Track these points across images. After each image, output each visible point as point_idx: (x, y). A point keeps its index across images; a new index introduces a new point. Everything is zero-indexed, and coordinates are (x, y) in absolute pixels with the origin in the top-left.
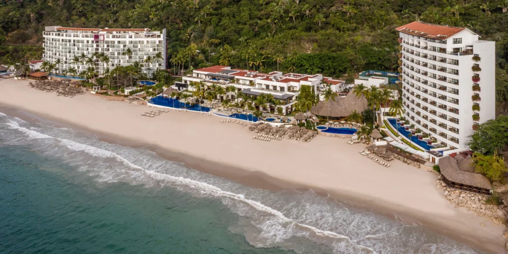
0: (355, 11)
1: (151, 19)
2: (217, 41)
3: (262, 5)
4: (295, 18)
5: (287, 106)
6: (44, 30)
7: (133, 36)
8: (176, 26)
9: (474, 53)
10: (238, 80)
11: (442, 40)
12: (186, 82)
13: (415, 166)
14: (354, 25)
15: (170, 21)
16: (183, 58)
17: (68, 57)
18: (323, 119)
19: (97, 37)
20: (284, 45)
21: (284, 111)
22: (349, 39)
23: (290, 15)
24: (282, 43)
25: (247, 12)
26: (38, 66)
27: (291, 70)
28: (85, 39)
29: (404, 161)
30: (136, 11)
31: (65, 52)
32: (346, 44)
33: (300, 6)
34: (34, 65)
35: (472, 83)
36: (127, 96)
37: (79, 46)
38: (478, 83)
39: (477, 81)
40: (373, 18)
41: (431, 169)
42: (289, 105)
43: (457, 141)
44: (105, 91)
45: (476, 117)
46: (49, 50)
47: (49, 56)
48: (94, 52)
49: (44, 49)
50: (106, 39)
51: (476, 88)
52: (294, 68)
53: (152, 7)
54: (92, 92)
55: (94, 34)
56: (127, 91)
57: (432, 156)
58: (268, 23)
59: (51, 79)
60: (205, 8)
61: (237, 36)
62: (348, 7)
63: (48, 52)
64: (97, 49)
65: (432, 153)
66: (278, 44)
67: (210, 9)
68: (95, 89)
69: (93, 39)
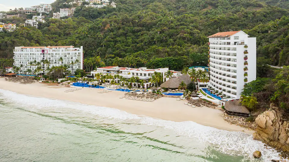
0: (190, 37)
1: (76, 45)
2: (113, 55)
3: (139, 35)
4: (157, 42)
5: (147, 83)
6: (14, 49)
7: (64, 50)
8: (91, 48)
9: (245, 44)
10: (121, 72)
11: (228, 37)
12: (93, 74)
13: (212, 108)
14: (190, 44)
15: (87, 45)
16: (92, 62)
17: (27, 63)
18: (167, 90)
19: (43, 51)
20: (149, 55)
21: (146, 86)
22: (185, 50)
23: (154, 40)
24: (148, 53)
25: (131, 39)
26: (10, 70)
27: (152, 67)
28: (37, 53)
29: (207, 106)
30: (67, 40)
31: (26, 61)
32: (184, 54)
33: (160, 35)
34: (8, 69)
35: (244, 61)
36: (59, 83)
37: (33, 57)
38: (247, 60)
39: (246, 60)
40: (200, 40)
41: (221, 108)
42: (149, 83)
43: (235, 94)
44: (47, 81)
45: (246, 80)
46: (17, 61)
47: (17, 64)
48: (42, 60)
49: (14, 60)
50: (49, 52)
51: (246, 63)
52: (154, 67)
53: (77, 38)
54: (40, 81)
55: (42, 50)
56: (60, 80)
57: (222, 102)
58: (142, 45)
59: (18, 77)
60: (107, 37)
61: (124, 53)
62: (186, 35)
63: (16, 61)
64: (44, 58)
65: (222, 101)
66: (146, 54)
67: (109, 38)
68: (42, 79)
69: (41, 52)
